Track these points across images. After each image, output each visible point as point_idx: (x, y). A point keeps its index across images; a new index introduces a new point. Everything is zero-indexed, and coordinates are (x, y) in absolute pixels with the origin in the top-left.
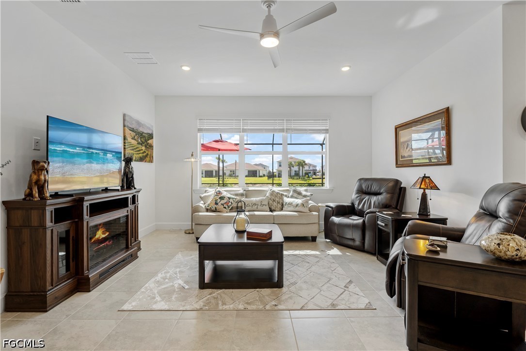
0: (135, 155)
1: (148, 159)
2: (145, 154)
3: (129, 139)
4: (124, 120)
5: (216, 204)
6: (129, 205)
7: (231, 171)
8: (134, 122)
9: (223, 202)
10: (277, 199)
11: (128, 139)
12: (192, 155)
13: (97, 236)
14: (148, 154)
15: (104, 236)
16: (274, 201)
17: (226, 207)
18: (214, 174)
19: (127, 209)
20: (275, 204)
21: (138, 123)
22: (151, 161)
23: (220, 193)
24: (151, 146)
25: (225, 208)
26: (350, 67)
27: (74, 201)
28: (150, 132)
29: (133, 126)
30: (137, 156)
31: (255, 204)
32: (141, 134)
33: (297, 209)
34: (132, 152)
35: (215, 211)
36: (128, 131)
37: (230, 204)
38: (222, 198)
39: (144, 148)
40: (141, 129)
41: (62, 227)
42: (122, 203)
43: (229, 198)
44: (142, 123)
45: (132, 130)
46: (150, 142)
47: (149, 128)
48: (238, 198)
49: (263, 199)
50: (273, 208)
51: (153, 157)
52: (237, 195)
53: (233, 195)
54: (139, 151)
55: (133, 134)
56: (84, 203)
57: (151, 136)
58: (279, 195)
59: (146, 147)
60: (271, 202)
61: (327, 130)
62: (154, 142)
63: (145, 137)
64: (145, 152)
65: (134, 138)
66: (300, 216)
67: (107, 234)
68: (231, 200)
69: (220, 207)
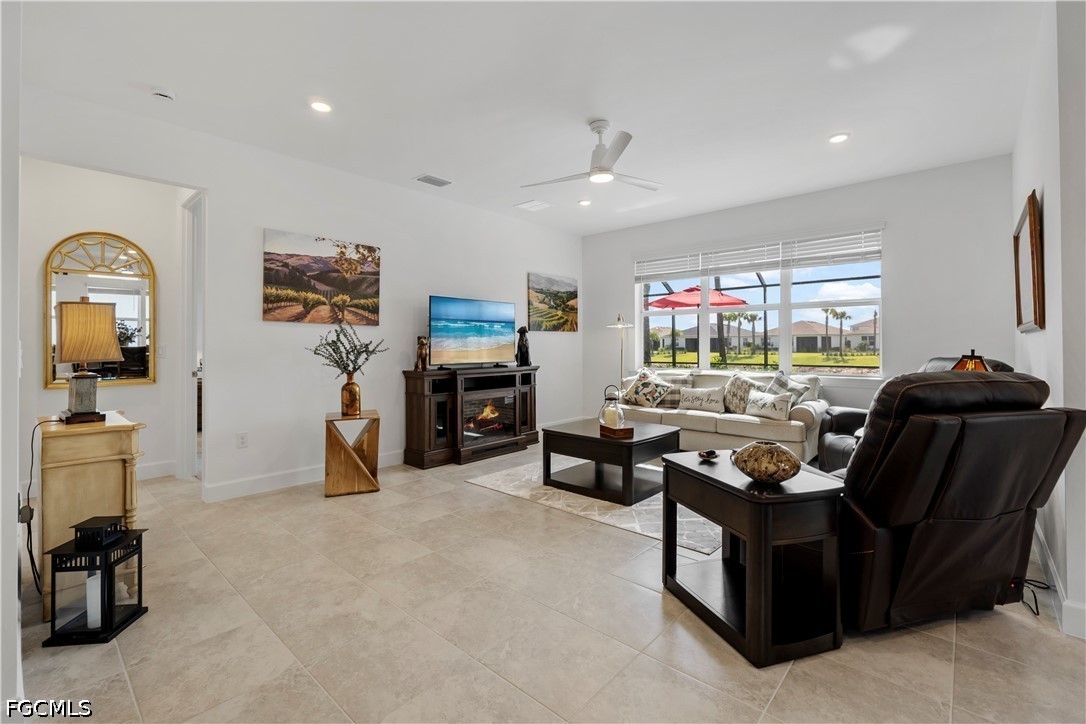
0: (545, 323)
1: (567, 327)
2: (562, 321)
3: (536, 304)
4: (529, 281)
5: (637, 393)
6: (517, 384)
7: (864, 338)
8: (543, 281)
9: (646, 390)
10: (740, 393)
11: (534, 303)
12: (619, 319)
13: (485, 414)
14: (567, 321)
15: (493, 416)
16: (735, 395)
17: (650, 398)
18: (819, 345)
19: (514, 388)
20: (736, 401)
21: (551, 281)
22: (574, 328)
23: (644, 376)
24: (574, 310)
25: (648, 400)
26: (848, 134)
27: (449, 374)
28: (572, 290)
29: (542, 286)
30: (548, 324)
31: (698, 398)
32: (555, 295)
33: (763, 412)
34: (540, 319)
35: (636, 403)
36: (533, 294)
37: (657, 394)
38: (646, 385)
39: (560, 313)
40: (555, 288)
41: (441, 397)
42: (507, 381)
43: (657, 386)
44: (557, 279)
45: (541, 291)
46: (571, 303)
47: (570, 285)
48: (673, 387)
49: (714, 392)
50: (732, 408)
51: (576, 324)
52: (674, 382)
53: (668, 381)
54: (552, 317)
55: (541, 296)
56: (458, 377)
57: (573, 295)
58: (745, 385)
59: (563, 310)
60: (729, 397)
61: (879, 252)
62: (580, 303)
63: (561, 297)
64: (562, 318)
65: (542, 302)
66: (762, 425)
67: (496, 415)
68: (659, 389)
69: (641, 398)
